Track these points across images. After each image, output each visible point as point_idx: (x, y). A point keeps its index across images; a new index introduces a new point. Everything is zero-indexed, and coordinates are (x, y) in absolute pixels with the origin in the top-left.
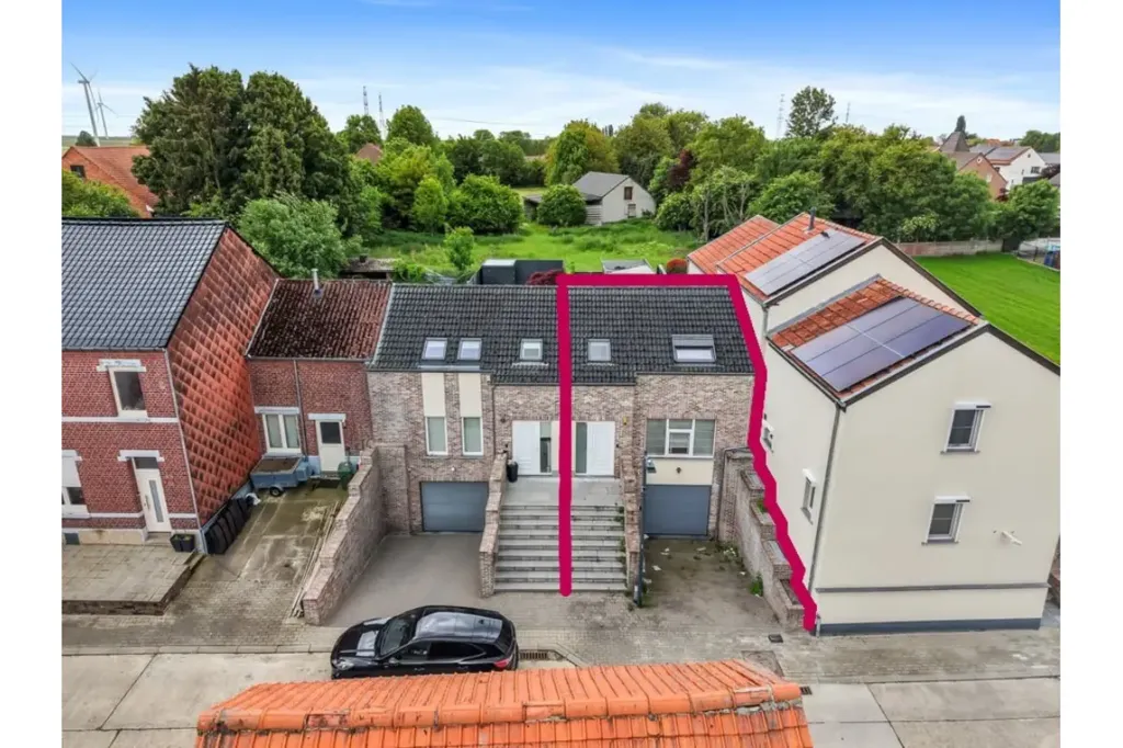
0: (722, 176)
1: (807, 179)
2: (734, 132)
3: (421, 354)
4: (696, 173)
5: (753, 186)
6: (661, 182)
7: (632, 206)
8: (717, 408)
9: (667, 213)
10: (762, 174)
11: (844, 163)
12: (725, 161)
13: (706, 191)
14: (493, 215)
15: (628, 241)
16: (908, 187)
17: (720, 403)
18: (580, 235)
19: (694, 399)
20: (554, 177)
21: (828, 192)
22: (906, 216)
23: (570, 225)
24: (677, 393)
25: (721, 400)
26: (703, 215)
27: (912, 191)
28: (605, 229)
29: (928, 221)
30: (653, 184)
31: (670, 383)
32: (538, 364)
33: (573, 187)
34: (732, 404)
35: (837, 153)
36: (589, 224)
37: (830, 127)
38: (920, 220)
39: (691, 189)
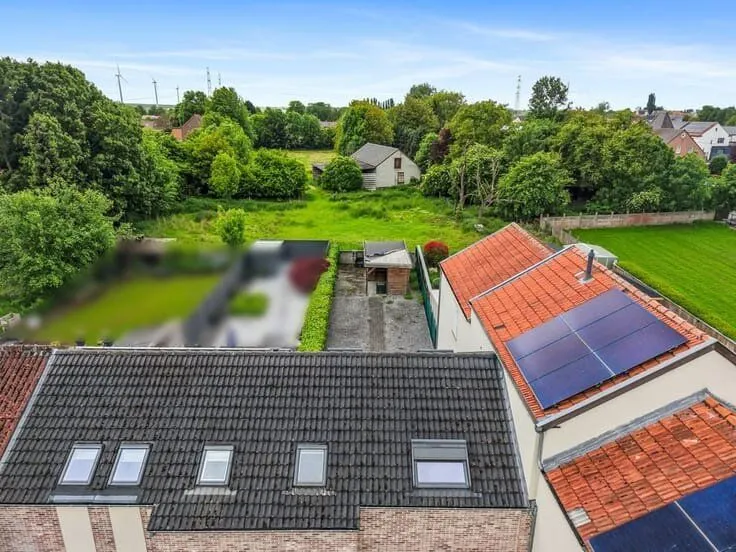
0: (476, 152)
1: (549, 158)
2: (486, 114)
3: (58, 477)
4: (454, 148)
5: (503, 162)
6: (425, 153)
7: (401, 174)
9: (430, 181)
10: (509, 152)
11: (581, 144)
12: (478, 138)
13: (462, 165)
14: (282, 184)
15: (396, 208)
16: (637, 166)
17: (476, 541)
18: (356, 200)
19: (441, 536)
20: (341, 145)
21: (567, 168)
22: (634, 191)
23: (349, 190)
25: (477, 537)
26: (459, 185)
27: (640, 169)
28: (376, 196)
29: (654, 195)
30: (419, 155)
31: (408, 517)
32: (222, 492)
33: (351, 159)
34: (493, 542)
35: (574, 135)
36: (365, 190)
37: (565, 110)
38: (646, 194)
39: (450, 161)
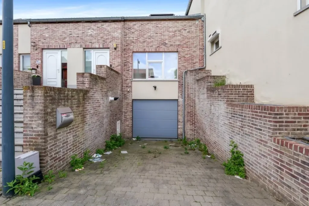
8: (178, 43)
17: (179, 40)
19: (162, 37)
24: (151, 33)
25: (179, 38)
31: (147, 27)
34: (187, 40)
